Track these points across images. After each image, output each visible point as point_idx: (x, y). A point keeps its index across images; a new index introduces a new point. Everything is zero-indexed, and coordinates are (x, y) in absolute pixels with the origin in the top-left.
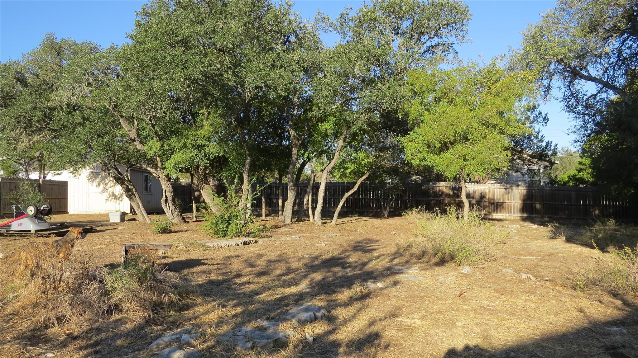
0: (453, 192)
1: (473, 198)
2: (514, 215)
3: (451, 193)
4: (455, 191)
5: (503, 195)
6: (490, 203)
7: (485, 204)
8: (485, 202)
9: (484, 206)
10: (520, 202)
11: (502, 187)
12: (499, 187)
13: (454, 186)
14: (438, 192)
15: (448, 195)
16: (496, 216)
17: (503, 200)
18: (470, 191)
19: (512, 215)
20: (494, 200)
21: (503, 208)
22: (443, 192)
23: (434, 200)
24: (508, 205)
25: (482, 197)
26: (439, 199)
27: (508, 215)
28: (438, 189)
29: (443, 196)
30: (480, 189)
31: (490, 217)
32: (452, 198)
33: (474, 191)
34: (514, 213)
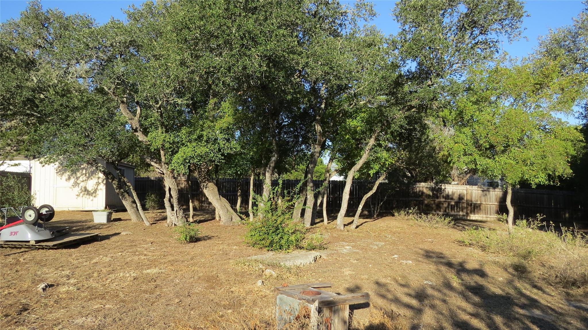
0: (433, 193)
1: (452, 199)
2: (490, 216)
3: (431, 194)
4: (435, 192)
5: (480, 197)
6: (468, 204)
7: (463, 205)
8: (463, 203)
9: (462, 207)
10: (496, 204)
11: (479, 189)
12: (476, 188)
13: (433, 187)
14: (418, 192)
15: (428, 196)
16: (473, 217)
17: (481, 202)
18: (449, 192)
19: (489, 216)
20: (471, 201)
21: (480, 209)
22: (423, 193)
23: (414, 200)
24: (485, 206)
25: (461, 198)
26: (419, 199)
27: (485, 216)
28: (418, 190)
29: (424, 197)
30: (458, 191)
31: (468, 218)
32: (432, 198)
33: (452, 192)
34: (490, 215)
